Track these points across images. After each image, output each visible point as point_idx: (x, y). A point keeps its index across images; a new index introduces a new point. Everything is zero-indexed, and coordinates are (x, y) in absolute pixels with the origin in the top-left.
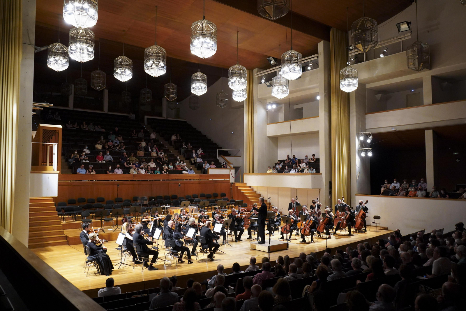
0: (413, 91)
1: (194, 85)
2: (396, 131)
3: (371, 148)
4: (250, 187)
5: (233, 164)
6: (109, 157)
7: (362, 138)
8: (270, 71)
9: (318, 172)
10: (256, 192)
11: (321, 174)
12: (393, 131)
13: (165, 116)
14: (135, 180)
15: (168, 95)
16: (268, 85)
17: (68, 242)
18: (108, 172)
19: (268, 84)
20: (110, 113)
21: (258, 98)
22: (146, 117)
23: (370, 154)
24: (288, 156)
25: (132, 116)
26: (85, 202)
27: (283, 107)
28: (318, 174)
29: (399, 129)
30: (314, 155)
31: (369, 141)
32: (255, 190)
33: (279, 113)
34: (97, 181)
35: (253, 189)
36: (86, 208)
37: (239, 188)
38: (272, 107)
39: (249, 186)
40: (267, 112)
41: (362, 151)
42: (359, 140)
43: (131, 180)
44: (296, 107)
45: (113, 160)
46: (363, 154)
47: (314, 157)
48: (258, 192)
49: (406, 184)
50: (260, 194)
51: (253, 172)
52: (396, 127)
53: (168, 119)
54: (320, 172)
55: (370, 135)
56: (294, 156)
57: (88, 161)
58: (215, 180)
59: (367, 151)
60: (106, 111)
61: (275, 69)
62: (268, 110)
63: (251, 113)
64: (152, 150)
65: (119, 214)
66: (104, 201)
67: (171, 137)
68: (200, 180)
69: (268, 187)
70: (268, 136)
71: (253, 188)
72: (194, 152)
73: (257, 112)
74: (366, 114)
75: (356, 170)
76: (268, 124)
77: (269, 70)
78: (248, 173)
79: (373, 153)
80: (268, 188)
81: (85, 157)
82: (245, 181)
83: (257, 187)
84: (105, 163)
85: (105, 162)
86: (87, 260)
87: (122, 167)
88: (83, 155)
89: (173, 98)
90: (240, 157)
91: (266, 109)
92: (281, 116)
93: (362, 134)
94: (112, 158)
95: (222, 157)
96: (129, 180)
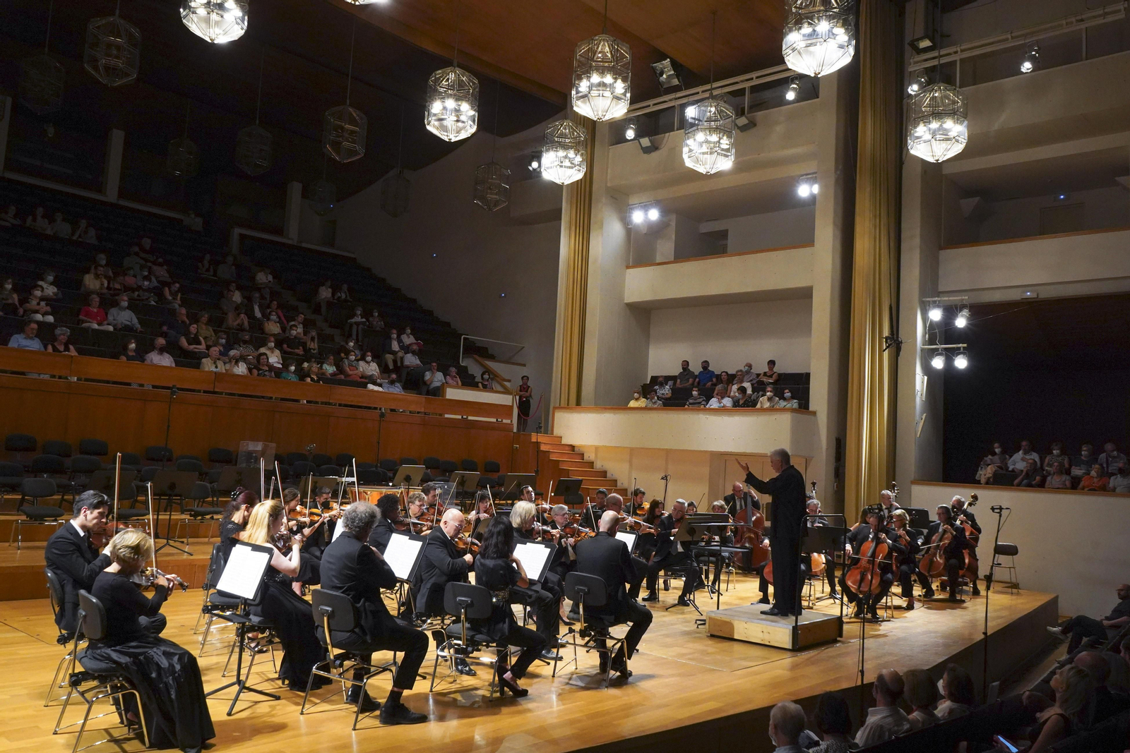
0: (1062, 197)
1: (436, 107)
2: (1037, 300)
3: (965, 345)
4: (572, 447)
5: (509, 381)
6: (125, 317)
7: (936, 315)
8: (655, 104)
9: (804, 405)
10: (591, 464)
11: (814, 413)
12: (1029, 300)
13: (292, 235)
14: (221, 393)
15: (336, 145)
16: (647, 147)
18: (124, 358)
19: (645, 142)
20: (123, 203)
21: (609, 185)
22: (237, 231)
23: (961, 363)
24: (685, 365)
25: (195, 222)
26: (34, 450)
27: (673, 224)
28: (802, 413)
29: (1046, 293)
30: (772, 363)
31: (961, 322)
32: (589, 456)
33: (659, 241)
34: (87, 380)
35: (582, 455)
36: (36, 470)
37: (543, 448)
38: (645, 216)
39: (571, 445)
40: (630, 230)
41: (933, 353)
42: (925, 319)
43: (205, 392)
44: (706, 227)
45: (138, 326)
46: (938, 363)
47: (771, 369)
48: (598, 466)
49: (1058, 456)
50: (604, 469)
51: (578, 403)
52: (1036, 288)
53: (304, 245)
54: (812, 407)
55: (962, 307)
56: (705, 365)
57: (50, 319)
58: (470, 418)
59: (950, 355)
60: (111, 195)
61: (670, 100)
62: (631, 224)
63: (584, 229)
64: (266, 317)
66: (105, 454)
67: (316, 292)
68: (425, 414)
69: (632, 449)
70: (626, 302)
71: (583, 450)
72: (395, 336)
73: (601, 227)
74: (941, 248)
75: (915, 407)
76: (628, 267)
77: (651, 102)
78: (562, 405)
79: (970, 359)
80: (633, 454)
81: (43, 303)
82: (557, 432)
83: (597, 448)
84: (111, 332)
85: (111, 328)
86: (79, 669)
87: (172, 348)
88: (36, 297)
89: (352, 152)
90: (524, 365)
91: (625, 221)
92: (666, 248)
93: (935, 302)
94: (135, 321)
95: (477, 361)
96: (199, 391)
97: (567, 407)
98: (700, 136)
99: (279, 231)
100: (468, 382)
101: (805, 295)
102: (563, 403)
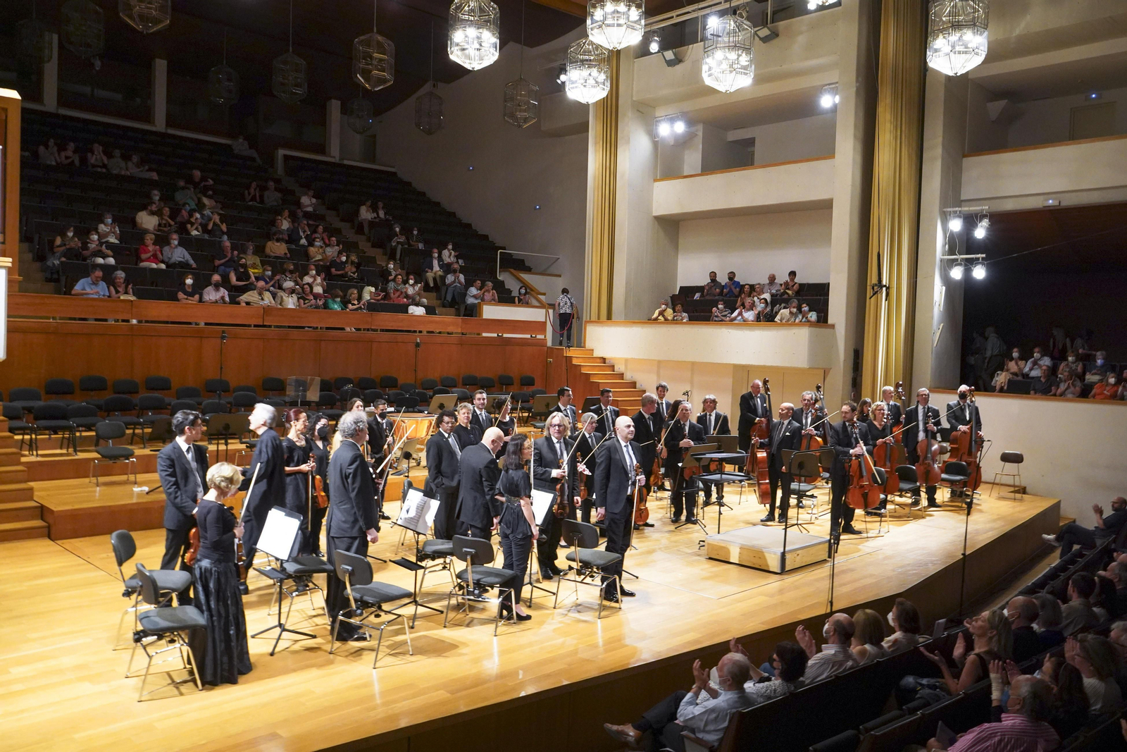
0: (1094, 96)
1: (458, 36)
2: (1058, 208)
3: (984, 255)
4: (604, 360)
5: (544, 294)
6: (179, 254)
7: (956, 225)
8: (678, 16)
9: (823, 319)
10: (621, 376)
11: (833, 326)
12: (1051, 208)
13: (334, 154)
14: (270, 326)
15: (366, 74)
16: (671, 60)
17: (49, 527)
19: (669, 55)
20: (171, 131)
21: (634, 99)
22: (281, 152)
23: (979, 273)
24: (713, 276)
26: (105, 389)
27: (700, 134)
28: (820, 327)
29: (1069, 201)
30: (793, 274)
31: (980, 233)
32: (619, 368)
33: (687, 152)
34: (147, 322)
35: (613, 367)
36: (108, 409)
37: (575, 362)
38: (671, 129)
39: (602, 358)
40: (656, 143)
41: (952, 263)
42: (945, 229)
43: (255, 326)
44: (733, 136)
45: (192, 262)
46: (957, 273)
47: (792, 280)
48: (629, 377)
49: (1073, 363)
50: (633, 380)
51: (609, 317)
52: (1058, 195)
53: (346, 162)
54: (830, 321)
55: (983, 217)
56: (732, 276)
57: (111, 261)
58: (505, 335)
59: (969, 265)
60: (160, 124)
61: (694, 11)
62: (658, 137)
63: (611, 144)
65: (230, 431)
66: (169, 388)
67: (357, 212)
68: (463, 334)
69: (659, 362)
70: (655, 214)
71: (613, 362)
73: (628, 142)
74: (965, 156)
75: (932, 318)
76: (656, 180)
77: (674, 14)
78: (593, 319)
79: (990, 268)
80: (660, 365)
82: (589, 344)
83: (627, 360)
84: (165, 270)
88: (94, 240)
89: (382, 81)
90: (560, 276)
91: (652, 135)
92: (693, 159)
93: (955, 212)
94: (188, 257)
95: (511, 273)
96: (250, 326)
97: (598, 321)
98: (719, 54)
99: (322, 149)
100: (505, 298)
101: (825, 207)
102: (594, 317)
